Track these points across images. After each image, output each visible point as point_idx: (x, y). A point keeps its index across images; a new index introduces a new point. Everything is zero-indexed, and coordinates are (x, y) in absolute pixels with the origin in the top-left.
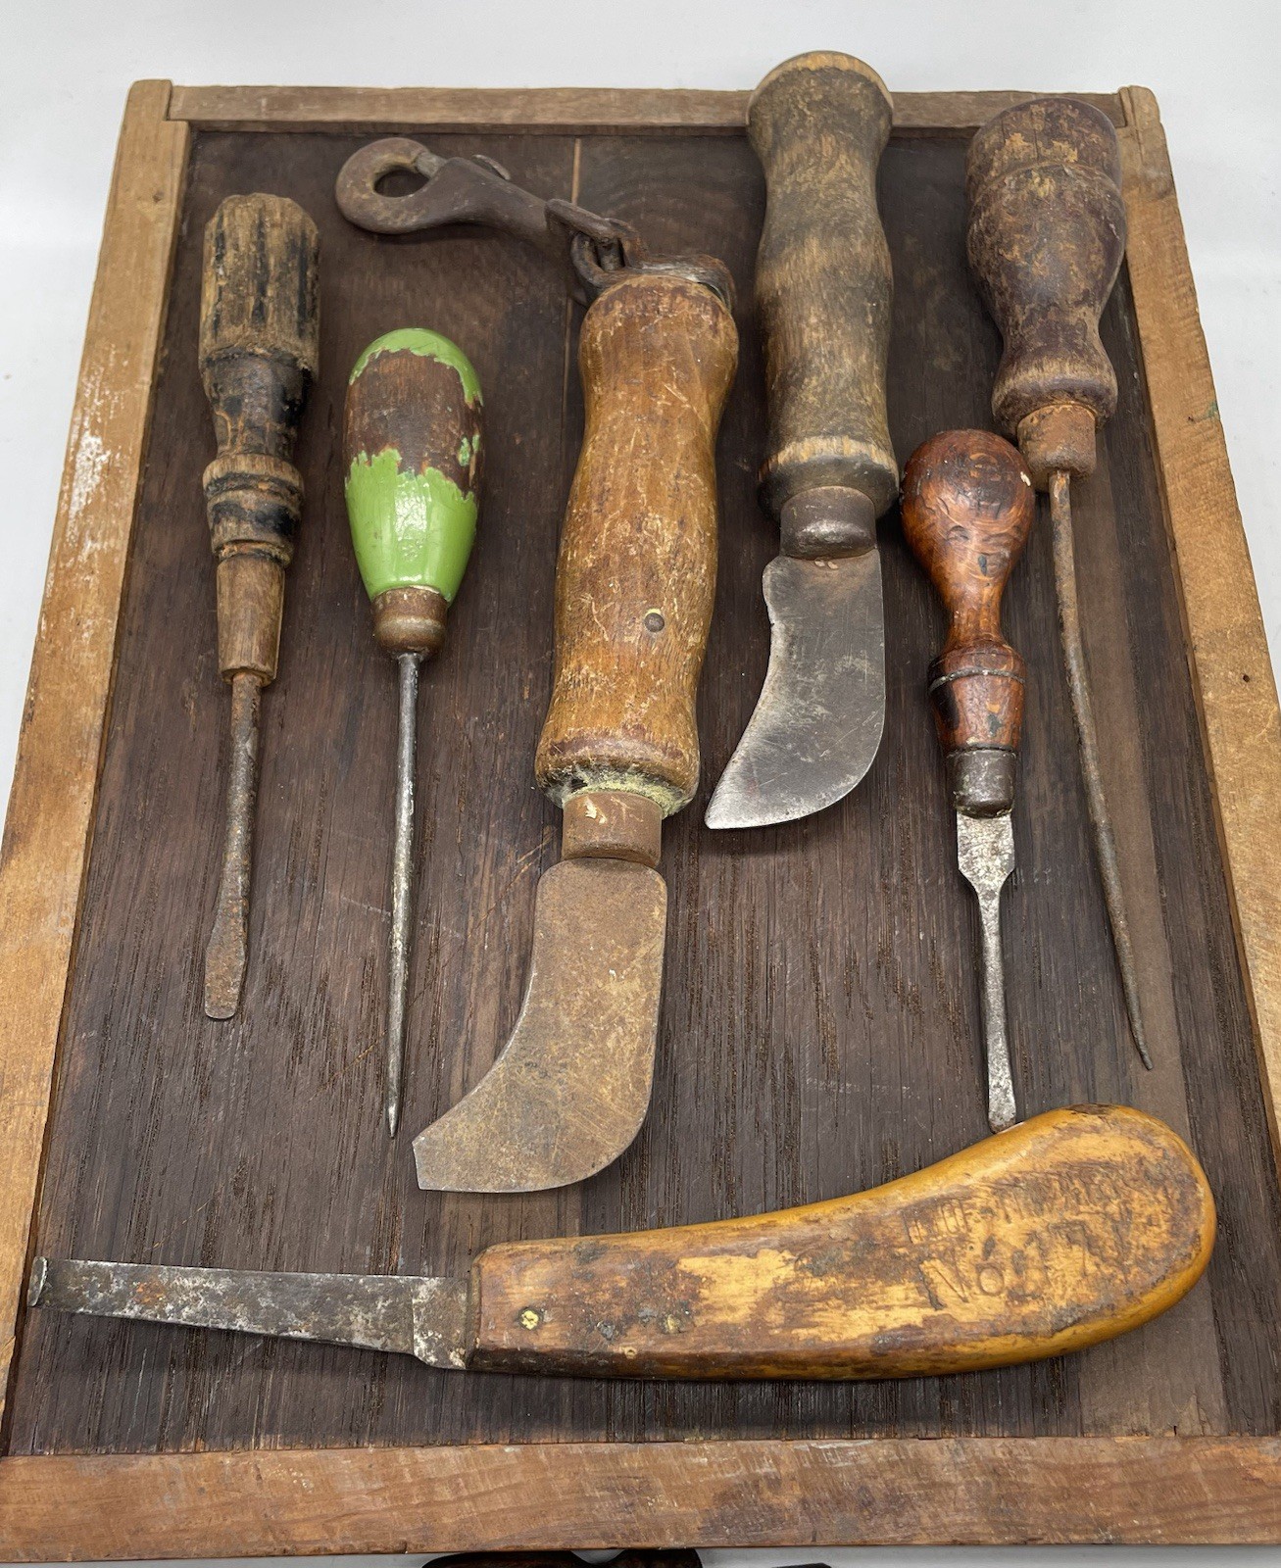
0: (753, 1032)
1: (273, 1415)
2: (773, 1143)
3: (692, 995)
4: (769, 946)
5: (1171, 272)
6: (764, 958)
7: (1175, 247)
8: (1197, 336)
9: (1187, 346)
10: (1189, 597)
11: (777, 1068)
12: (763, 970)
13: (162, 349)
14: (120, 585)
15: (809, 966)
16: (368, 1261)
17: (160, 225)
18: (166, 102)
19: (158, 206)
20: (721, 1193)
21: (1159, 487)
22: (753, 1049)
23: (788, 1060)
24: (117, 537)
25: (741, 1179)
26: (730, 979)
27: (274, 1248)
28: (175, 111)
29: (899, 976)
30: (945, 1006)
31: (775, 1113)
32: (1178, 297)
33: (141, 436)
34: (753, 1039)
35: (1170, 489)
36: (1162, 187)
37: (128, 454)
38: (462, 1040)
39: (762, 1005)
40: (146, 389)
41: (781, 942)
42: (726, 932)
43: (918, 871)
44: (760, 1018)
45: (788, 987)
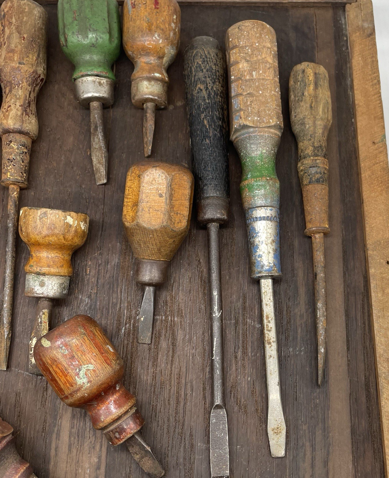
0: (178, 424)
3: (153, 408)
4: (186, 384)
5: (370, 73)
6: (183, 390)
7: (373, 61)
8: (379, 104)
9: (375, 108)
10: (367, 225)
11: (186, 439)
12: (183, 395)
15: (202, 393)
21: (358, 174)
22: (177, 430)
23: (191, 435)
26: (169, 400)
29: (239, 397)
30: (257, 410)
31: (185, 459)
32: (373, 85)
34: (177, 426)
35: (363, 175)
36: (369, 32)
38: (56, 429)
39: (181, 411)
41: (191, 383)
42: (168, 379)
43: (250, 350)
44: (180, 417)
45: (193, 403)
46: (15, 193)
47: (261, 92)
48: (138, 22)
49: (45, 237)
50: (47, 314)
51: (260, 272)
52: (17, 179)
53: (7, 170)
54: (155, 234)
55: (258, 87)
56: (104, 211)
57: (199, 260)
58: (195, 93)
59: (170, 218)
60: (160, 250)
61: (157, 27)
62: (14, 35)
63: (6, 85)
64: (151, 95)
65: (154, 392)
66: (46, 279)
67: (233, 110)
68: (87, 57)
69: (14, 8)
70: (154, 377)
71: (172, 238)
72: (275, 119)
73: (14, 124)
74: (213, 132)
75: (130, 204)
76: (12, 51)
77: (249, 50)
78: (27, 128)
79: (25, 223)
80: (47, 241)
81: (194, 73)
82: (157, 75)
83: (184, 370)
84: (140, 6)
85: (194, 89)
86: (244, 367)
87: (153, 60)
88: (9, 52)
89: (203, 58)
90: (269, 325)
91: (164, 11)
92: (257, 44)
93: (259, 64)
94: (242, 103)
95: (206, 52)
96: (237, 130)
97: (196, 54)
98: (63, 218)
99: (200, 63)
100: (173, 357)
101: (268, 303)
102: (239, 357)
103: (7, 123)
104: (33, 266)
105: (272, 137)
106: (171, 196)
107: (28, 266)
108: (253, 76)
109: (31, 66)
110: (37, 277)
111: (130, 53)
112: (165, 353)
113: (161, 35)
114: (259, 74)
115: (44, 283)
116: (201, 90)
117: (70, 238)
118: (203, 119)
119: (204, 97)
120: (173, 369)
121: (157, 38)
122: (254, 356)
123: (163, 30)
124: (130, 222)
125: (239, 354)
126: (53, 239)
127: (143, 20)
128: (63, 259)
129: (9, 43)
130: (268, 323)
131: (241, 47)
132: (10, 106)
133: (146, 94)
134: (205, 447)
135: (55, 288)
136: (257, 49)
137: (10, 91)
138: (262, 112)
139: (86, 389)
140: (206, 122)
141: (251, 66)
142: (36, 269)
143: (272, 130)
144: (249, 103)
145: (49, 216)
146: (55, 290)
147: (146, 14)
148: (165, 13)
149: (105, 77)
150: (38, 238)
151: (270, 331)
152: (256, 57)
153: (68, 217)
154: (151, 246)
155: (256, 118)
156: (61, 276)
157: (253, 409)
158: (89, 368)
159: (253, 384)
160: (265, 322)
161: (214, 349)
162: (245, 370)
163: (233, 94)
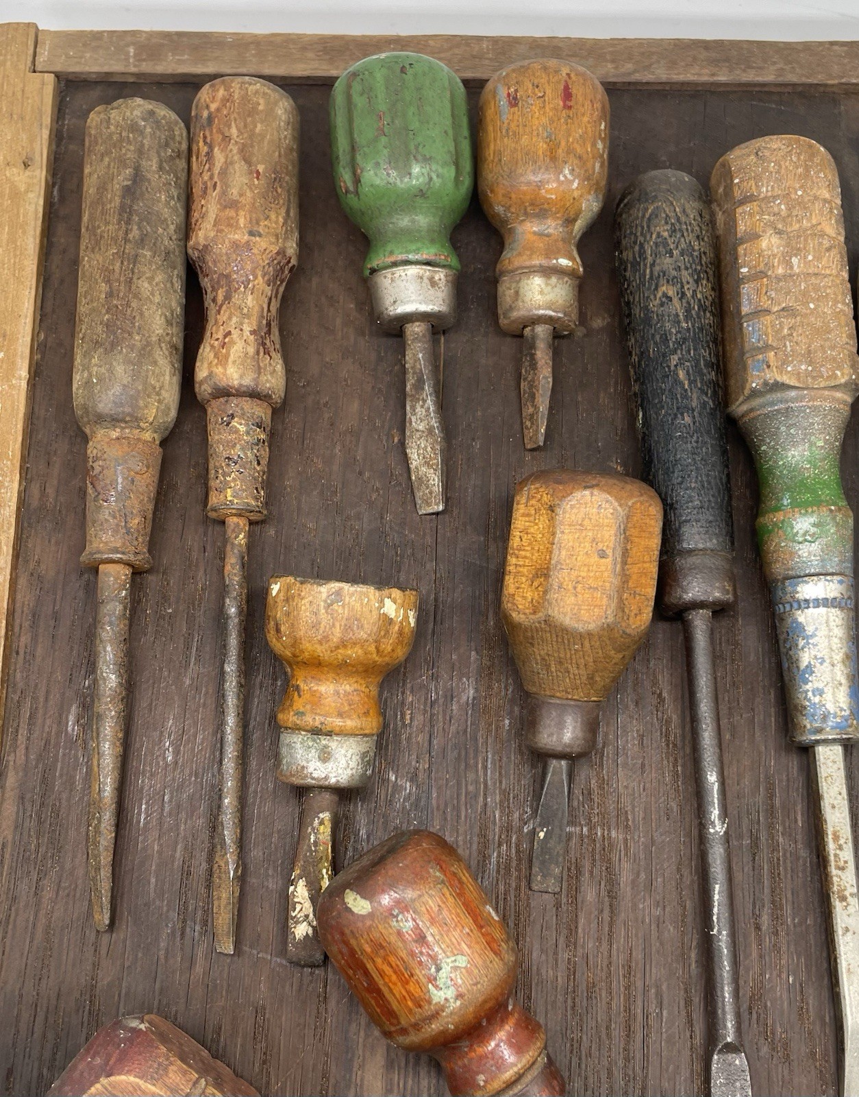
0: (631, 1084)
3: (572, 1045)
4: (645, 990)
6: (639, 1003)
12: (640, 1017)
14: (5, 606)
15: (684, 1013)
17: (31, 195)
18: (31, 51)
19: (28, 173)
26: (608, 1028)
28: (41, 59)
29: (770, 1022)
30: (813, 1054)
33: (20, 439)
37: (8, 459)
39: (639, 1055)
40: (24, 384)
41: (658, 987)
42: (604, 978)
43: (788, 910)
44: (637, 1068)
45: (664, 1036)
46: (241, 536)
47: (812, 306)
48: (525, 140)
49: (337, 648)
50: (328, 824)
51: (819, 731)
52: (248, 504)
53: (227, 484)
54: (587, 644)
55: (805, 294)
56: (438, 575)
57: (661, 694)
58: (654, 304)
59: (621, 606)
60: (592, 678)
61: (569, 151)
62: (237, 166)
63: (218, 282)
64: (550, 309)
65: (573, 1007)
66: (333, 744)
67: (747, 347)
68: (404, 222)
69: (233, 102)
70: (572, 972)
71: (620, 652)
72: (847, 367)
73: (241, 377)
74: (698, 398)
75: (525, 570)
76: (234, 205)
77: (783, 207)
78: (268, 385)
79: (288, 614)
80: (340, 656)
81: (650, 259)
82: (564, 262)
83: (638, 955)
84: (531, 101)
85: (652, 297)
86: (776, 948)
87: (552, 227)
88: (225, 207)
89: (672, 224)
90: (841, 856)
91: (583, 115)
92: (800, 193)
93: (806, 240)
94: (769, 330)
95: (677, 210)
96: (755, 393)
97: (655, 215)
98: (377, 605)
99: (666, 234)
100: (611, 925)
101: (835, 803)
102: (764, 928)
103: (225, 374)
104: (303, 714)
105: (838, 411)
106: (625, 555)
107: (292, 713)
108: (792, 268)
109: (273, 240)
110: (314, 740)
111: (499, 209)
112: (593, 916)
113: (577, 170)
114: (805, 263)
115: (329, 753)
116: (670, 299)
117: (389, 648)
118: (676, 366)
119: (677, 315)
120: (614, 952)
121: (569, 177)
122: (800, 924)
123: (580, 158)
124: (525, 614)
125: (765, 920)
126: (354, 653)
127: (538, 135)
128: (368, 696)
129: (226, 186)
130: (838, 852)
131: (763, 199)
132: (229, 333)
133: (539, 308)
135: (353, 764)
136: (799, 204)
137: (228, 298)
138: (816, 352)
139: (451, 1013)
140: (682, 374)
141: (788, 245)
142: (310, 720)
143: (839, 395)
144: (786, 331)
145: (347, 599)
146: (352, 769)
147: (545, 120)
148: (586, 119)
149: (444, 266)
150: (322, 651)
151: (843, 869)
152: (798, 221)
153: (388, 602)
154: (573, 670)
155: (803, 367)
156: (365, 735)
157: (804, 1050)
158: (457, 964)
159: (802, 992)
160: (831, 846)
161: (715, 910)
162: (780, 959)
163: (745, 309)
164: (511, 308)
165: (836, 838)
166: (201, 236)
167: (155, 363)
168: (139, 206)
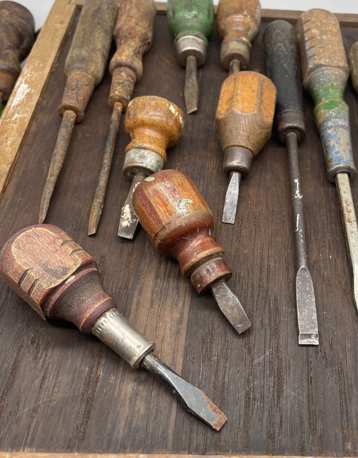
0: (262, 289)
1: (32, 440)
2: (268, 332)
4: (269, 257)
6: (266, 261)
11: (272, 303)
12: (266, 266)
13: (56, 64)
14: (26, 128)
15: (285, 266)
16: (86, 373)
17: (62, 30)
19: (62, 25)
20: (246, 350)
22: (261, 295)
23: (276, 300)
24: (28, 113)
25: (254, 345)
26: (252, 269)
27: (45, 366)
29: (322, 271)
30: (341, 283)
31: (270, 320)
34: (261, 291)
37: (37, 90)
38: (138, 287)
39: (265, 279)
40: (47, 72)
41: (274, 257)
42: (251, 252)
44: (264, 283)
45: (276, 273)
46: (119, 108)
47: (330, 47)
51: (338, 164)
52: (123, 96)
53: (116, 90)
54: (246, 120)
55: (328, 44)
58: (275, 49)
59: (260, 109)
60: (249, 137)
61: (246, 8)
63: (122, 38)
64: (238, 51)
65: (238, 262)
66: (146, 152)
67: (308, 57)
70: (238, 250)
72: (343, 62)
73: (126, 60)
74: (291, 72)
76: (132, 17)
77: (319, 24)
78: (135, 65)
79: (133, 108)
80: (152, 121)
81: (274, 38)
82: (244, 39)
83: (266, 247)
85: (275, 47)
86: (324, 247)
87: (240, 28)
88: (128, 17)
90: (349, 208)
92: (325, 21)
93: (327, 32)
94: (315, 51)
96: (312, 70)
98: (167, 106)
99: (279, 32)
100: (255, 236)
101: (346, 191)
102: (319, 240)
103: (121, 59)
106: (262, 94)
108: (323, 38)
109: (143, 29)
110: (139, 151)
111: (222, 27)
112: (247, 233)
113: (249, 13)
114: (328, 37)
115: (144, 156)
116: (281, 47)
117: (171, 124)
118: (283, 63)
119: (283, 51)
120: (256, 244)
121: (245, 14)
122: (334, 239)
123: (250, 10)
124: (224, 115)
125: (319, 237)
126: (157, 119)
127: (236, 2)
129: (129, 13)
130: (347, 207)
131: (313, 21)
134: (290, 310)
135: (153, 161)
136: (325, 24)
137: (125, 42)
138: (332, 57)
139: (184, 218)
140: (285, 65)
141: (321, 32)
142: (139, 143)
144: (321, 52)
145: (156, 101)
146: (152, 163)
148: (252, 2)
149: (202, 38)
150: (145, 118)
151: (349, 212)
152: (325, 28)
153: (172, 106)
154: (242, 132)
155: (327, 60)
156: (159, 154)
158: (188, 201)
159: (335, 262)
160: (344, 205)
161: (297, 223)
162: (326, 250)
163: (307, 47)
164: (225, 52)
165: (346, 202)
166: (118, 26)
167: (96, 55)
168: (99, 15)
